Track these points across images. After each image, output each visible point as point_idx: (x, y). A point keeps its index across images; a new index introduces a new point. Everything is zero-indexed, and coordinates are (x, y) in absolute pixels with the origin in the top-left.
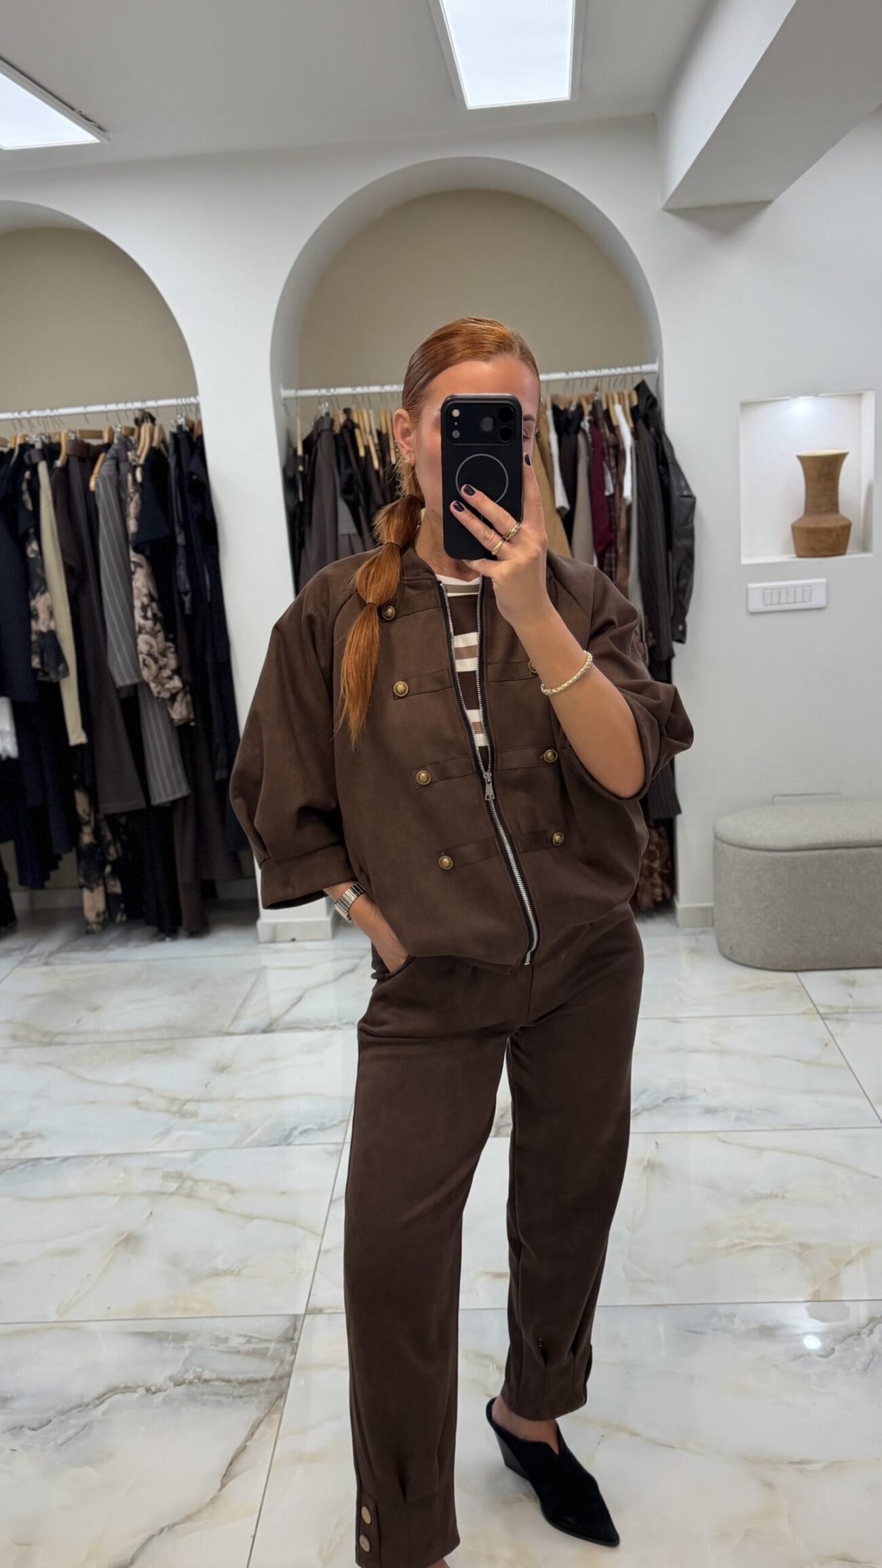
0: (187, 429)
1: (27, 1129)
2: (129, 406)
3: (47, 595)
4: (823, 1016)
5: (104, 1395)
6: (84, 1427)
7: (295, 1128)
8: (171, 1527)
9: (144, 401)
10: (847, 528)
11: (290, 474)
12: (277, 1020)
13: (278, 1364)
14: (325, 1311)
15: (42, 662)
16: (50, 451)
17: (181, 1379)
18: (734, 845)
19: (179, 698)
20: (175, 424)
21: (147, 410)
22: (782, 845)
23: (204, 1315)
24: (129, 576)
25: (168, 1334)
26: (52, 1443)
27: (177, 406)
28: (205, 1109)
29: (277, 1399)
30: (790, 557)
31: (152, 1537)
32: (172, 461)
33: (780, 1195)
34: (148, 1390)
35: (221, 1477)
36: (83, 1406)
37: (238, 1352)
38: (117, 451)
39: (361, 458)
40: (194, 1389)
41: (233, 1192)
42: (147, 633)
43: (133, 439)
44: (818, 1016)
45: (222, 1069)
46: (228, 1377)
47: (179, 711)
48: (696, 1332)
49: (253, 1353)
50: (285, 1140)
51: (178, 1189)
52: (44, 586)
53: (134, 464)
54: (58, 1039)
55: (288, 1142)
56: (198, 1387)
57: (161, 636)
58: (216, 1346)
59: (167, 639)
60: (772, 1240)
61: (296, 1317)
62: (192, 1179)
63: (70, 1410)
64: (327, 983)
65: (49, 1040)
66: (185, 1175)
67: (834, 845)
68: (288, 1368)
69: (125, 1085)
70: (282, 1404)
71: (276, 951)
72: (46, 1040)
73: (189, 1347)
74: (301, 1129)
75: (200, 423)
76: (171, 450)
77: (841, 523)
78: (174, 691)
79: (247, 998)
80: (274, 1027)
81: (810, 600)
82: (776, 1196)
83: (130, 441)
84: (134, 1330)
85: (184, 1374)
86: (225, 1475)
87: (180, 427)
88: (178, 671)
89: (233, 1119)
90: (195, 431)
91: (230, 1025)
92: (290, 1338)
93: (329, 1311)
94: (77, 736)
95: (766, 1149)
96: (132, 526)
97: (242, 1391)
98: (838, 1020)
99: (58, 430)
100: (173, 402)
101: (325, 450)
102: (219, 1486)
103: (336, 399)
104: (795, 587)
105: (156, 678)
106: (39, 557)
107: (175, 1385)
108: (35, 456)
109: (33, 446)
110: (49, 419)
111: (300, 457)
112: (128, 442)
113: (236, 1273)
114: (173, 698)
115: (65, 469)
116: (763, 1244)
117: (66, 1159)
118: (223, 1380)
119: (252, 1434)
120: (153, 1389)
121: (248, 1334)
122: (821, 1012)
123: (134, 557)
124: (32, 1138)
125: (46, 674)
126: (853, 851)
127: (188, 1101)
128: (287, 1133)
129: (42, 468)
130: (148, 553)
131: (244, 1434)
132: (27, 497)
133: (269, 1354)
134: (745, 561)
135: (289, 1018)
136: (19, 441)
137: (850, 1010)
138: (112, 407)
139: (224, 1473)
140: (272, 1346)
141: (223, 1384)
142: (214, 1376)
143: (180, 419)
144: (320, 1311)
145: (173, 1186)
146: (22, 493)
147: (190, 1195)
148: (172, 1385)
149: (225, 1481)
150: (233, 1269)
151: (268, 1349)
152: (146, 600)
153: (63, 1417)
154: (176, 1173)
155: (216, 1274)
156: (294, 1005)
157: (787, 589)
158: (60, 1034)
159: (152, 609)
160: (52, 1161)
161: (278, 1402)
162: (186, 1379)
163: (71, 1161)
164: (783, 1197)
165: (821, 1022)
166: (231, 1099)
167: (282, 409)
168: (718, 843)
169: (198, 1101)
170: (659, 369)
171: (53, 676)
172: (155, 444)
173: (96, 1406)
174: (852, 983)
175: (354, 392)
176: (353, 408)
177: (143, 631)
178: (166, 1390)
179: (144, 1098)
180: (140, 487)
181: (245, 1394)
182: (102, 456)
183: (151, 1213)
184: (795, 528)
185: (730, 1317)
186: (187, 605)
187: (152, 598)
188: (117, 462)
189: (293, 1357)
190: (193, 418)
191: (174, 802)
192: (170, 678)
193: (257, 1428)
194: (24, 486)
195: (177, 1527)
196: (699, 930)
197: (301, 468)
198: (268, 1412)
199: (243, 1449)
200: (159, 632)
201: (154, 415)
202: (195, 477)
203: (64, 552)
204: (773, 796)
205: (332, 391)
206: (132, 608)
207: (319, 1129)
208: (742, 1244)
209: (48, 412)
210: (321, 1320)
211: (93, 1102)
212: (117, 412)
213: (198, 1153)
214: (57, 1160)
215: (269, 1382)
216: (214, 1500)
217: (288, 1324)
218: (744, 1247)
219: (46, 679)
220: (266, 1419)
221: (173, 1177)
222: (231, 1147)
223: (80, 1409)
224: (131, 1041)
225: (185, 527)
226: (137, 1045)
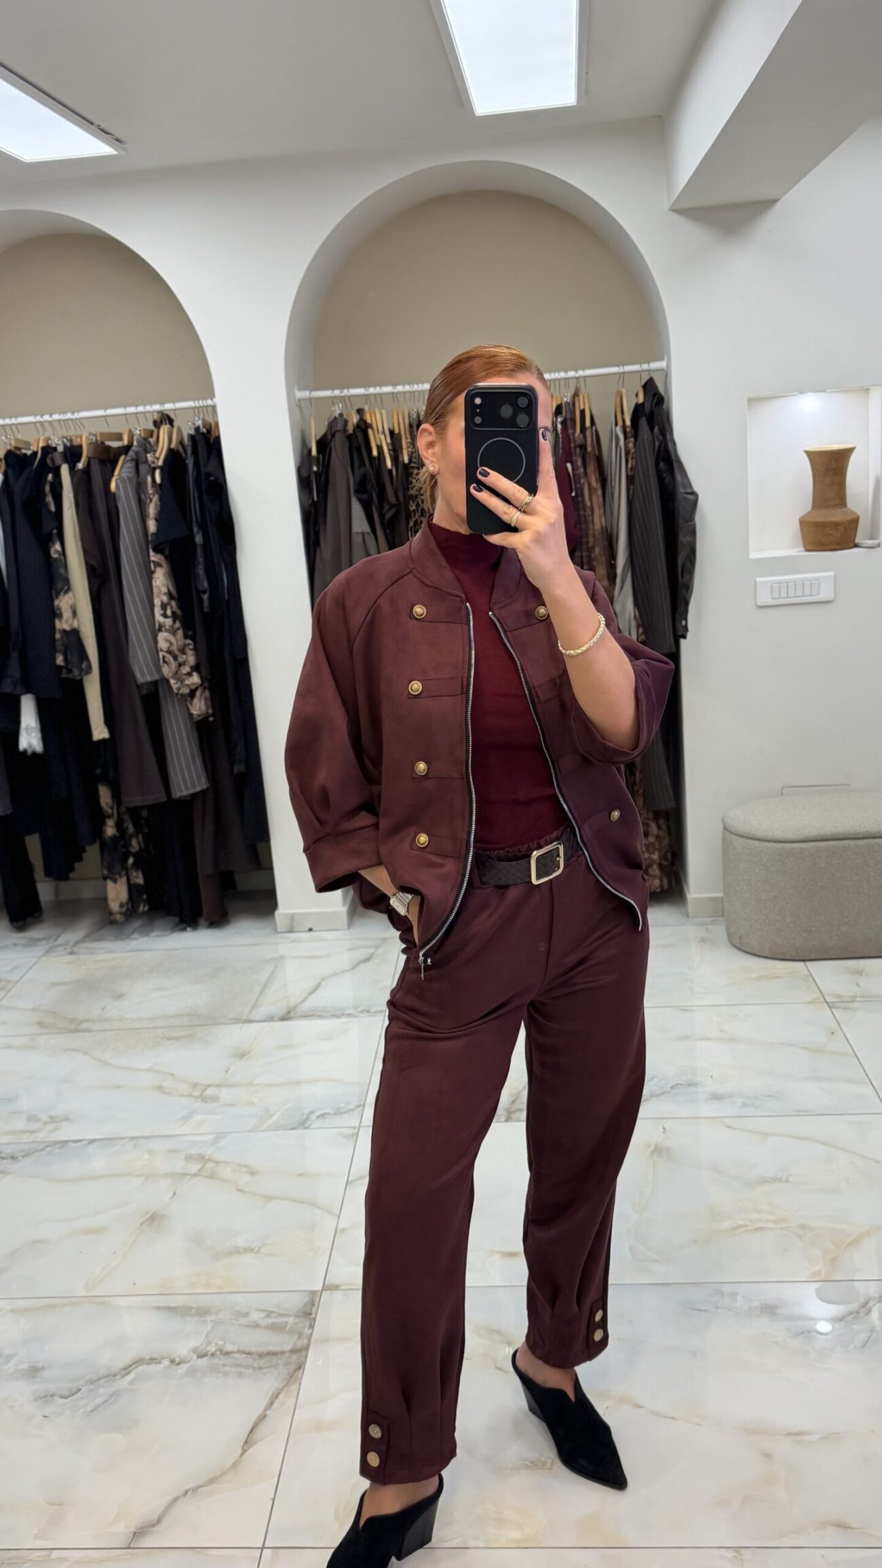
0: (205, 430)
1: (52, 1113)
2: (148, 408)
3: (70, 594)
4: (830, 1005)
5: (130, 1366)
6: (112, 1395)
7: (313, 1112)
8: (195, 1489)
9: (162, 403)
10: (855, 522)
11: (305, 474)
12: (295, 1007)
13: (296, 1338)
14: (341, 1288)
15: (66, 659)
16: (72, 454)
17: (204, 1351)
18: (742, 836)
19: (198, 693)
20: (193, 427)
21: (165, 412)
22: (790, 836)
23: (225, 1290)
24: (149, 575)
25: (191, 1308)
26: (82, 1410)
27: (194, 408)
28: (225, 1094)
29: (296, 1370)
30: (797, 551)
31: (177, 1499)
32: (190, 462)
33: (784, 1179)
34: (172, 1361)
35: (242, 1444)
36: (111, 1376)
37: (257, 1326)
38: (137, 453)
39: (374, 458)
40: (215, 1361)
41: (253, 1173)
42: (166, 631)
43: (152, 440)
44: (825, 1004)
45: (242, 1055)
46: (248, 1350)
47: (199, 707)
48: (701, 1310)
49: (273, 1328)
50: (303, 1124)
51: (200, 1170)
52: (67, 586)
53: (153, 465)
54: (83, 1026)
55: (306, 1125)
56: (220, 1359)
57: (180, 633)
58: (237, 1320)
59: (186, 637)
60: (775, 1222)
61: (314, 1292)
62: (213, 1161)
63: (99, 1379)
64: (343, 972)
65: (75, 1027)
66: (207, 1157)
67: (842, 837)
68: (306, 1341)
69: (148, 1070)
70: (300, 1375)
71: (294, 941)
72: (72, 1027)
73: (211, 1321)
74: (318, 1113)
75: (217, 424)
76: (189, 452)
77: (850, 517)
78: (193, 687)
79: (265, 986)
80: (292, 1014)
81: (818, 594)
82: (780, 1180)
83: (150, 443)
84: (161, 1305)
85: (207, 1346)
86: (246, 1442)
87: (197, 429)
88: (196, 668)
89: (252, 1104)
90: (213, 433)
91: (250, 1012)
92: (308, 1313)
93: (344, 1288)
94: (100, 732)
95: (773, 1134)
96: (152, 526)
97: (262, 1362)
98: (845, 1009)
99: (79, 433)
100: (190, 404)
101: (339, 451)
102: (240, 1452)
103: (350, 399)
104: (803, 581)
105: (176, 675)
106: (62, 557)
107: (198, 1357)
108: (58, 459)
109: (55, 449)
110: (70, 422)
111: (314, 457)
112: (147, 445)
113: (255, 1251)
114: (192, 693)
115: (87, 471)
116: (766, 1225)
117: (92, 1142)
118: (243, 1352)
119: (272, 1403)
120: (177, 1360)
121: (269, 1309)
122: (828, 1000)
123: (154, 557)
124: (61, 1121)
125: (70, 671)
126: (861, 842)
127: (210, 1086)
128: (304, 1117)
129: (65, 470)
130: (167, 553)
131: (264, 1404)
132: (49, 499)
133: (288, 1328)
134: (753, 555)
135: (306, 1006)
136: (42, 444)
137: (858, 999)
138: (131, 410)
139: (245, 1440)
140: (291, 1320)
141: (244, 1356)
142: (236, 1349)
143: (197, 421)
144: (335, 1288)
145: (195, 1168)
146: (45, 496)
147: (212, 1176)
148: (195, 1358)
149: (245, 1447)
150: (253, 1247)
151: (287, 1323)
152: (165, 599)
153: (92, 1387)
154: (199, 1155)
155: (237, 1251)
156: (310, 994)
157: (795, 582)
158: (86, 1021)
159: (171, 607)
160: (79, 1144)
161: (296, 1373)
162: (209, 1351)
163: (97, 1143)
164: (787, 1181)
165: (828, 1009)
166: (250, 1084)
167: (297, 410)
168: (727, 833)
169: (218, 1086)
170: (667, 367)
171: (76, 673)
172: (173, 446)
173: (123, 1376)
174: (860, 973)
175: (367, 393)
176: (366, 408)
177: (163, 629)
178: (189, 1362)
179: (167, 1084)
180: (160, 488)
181: (264, 1366)
182: (122, 458)
183: (175, 1194)
184: (803, 522)
185: (733, 1296)
186: (206, 604)
187: (171, 597)
188: (137, 463)
189: (310, 1331)
190: (210, 419)
191: (194, 796)
192: (189, 674)
193: (276, 1398)
194: (47, 488)
195: (200, 1490)
196: (710, 919)
197: (315, 468)
198: (287, 1384)
199: (263, 1417)
200: (178, 629)
201: (172, 416)
202: (212, 478)
203: (86, 552)
204: (783, 788)
205: (345, 392)
206: (152, 606)
207: (335, 1114)
208: (746, 1226)
209: (69, 416)
210: (338, 1295)
211: (118, 1087)
212: (136, 414)
213: (219, 1136)
214: (83, 1143)
215: (287, 1354)
216: (235, 1465)
217: (307, 1299)
218: (749, 1228)
219: (70, 676)
220: (285, 1389)
221: (195, 1159)
222: (250, 1131)
223: (108, 1379)
224: (154, 1028)
225: (203, 527)
226: (160, 1031)
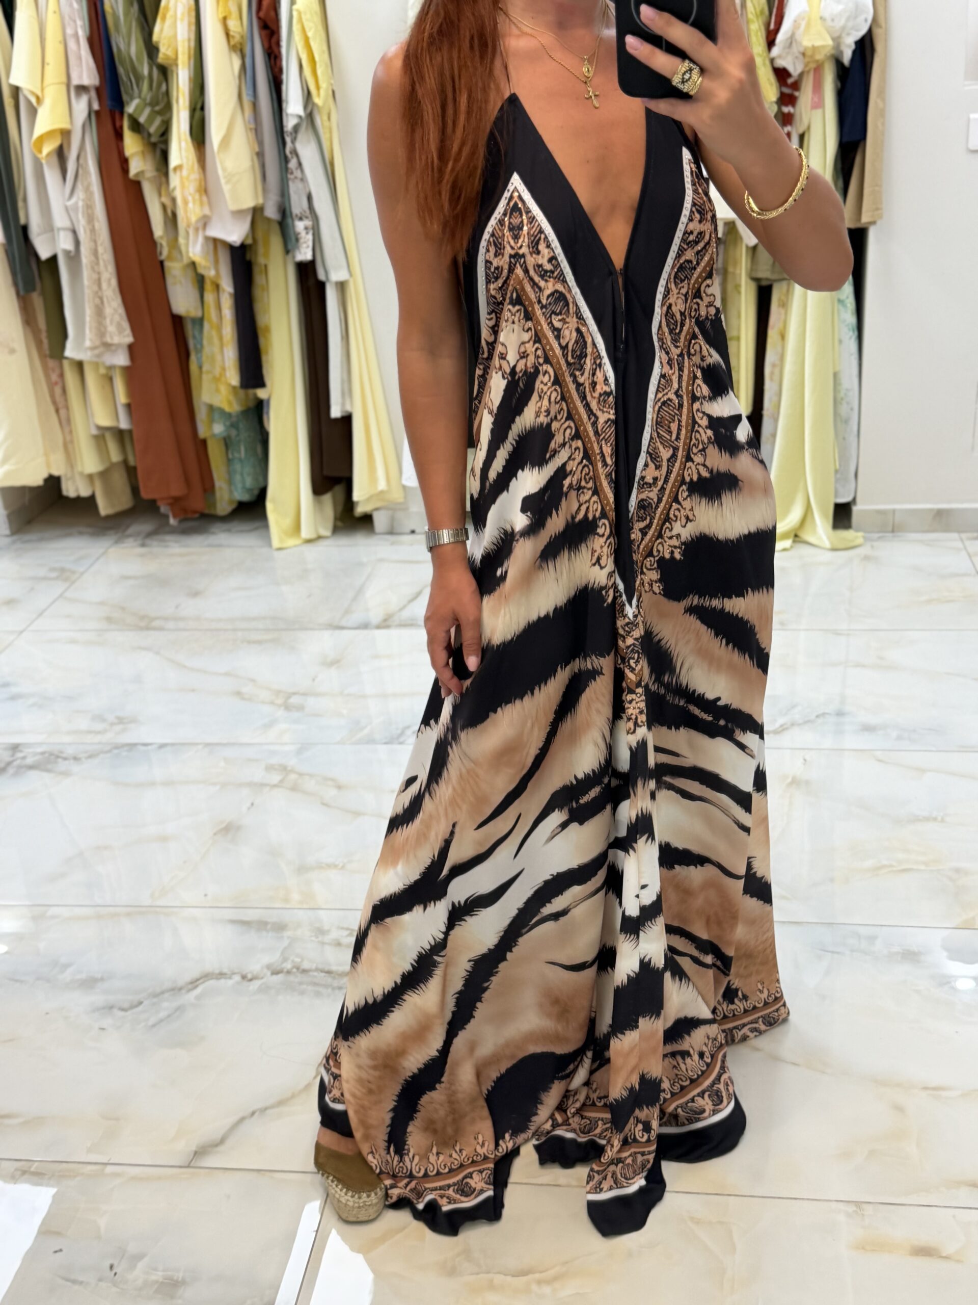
1: (122, 714)
5: (198, 980)
6: (176, 1010)
7: (408, 727)
8: (266, 1111)
12: (392, 615)
17: (279, 968)
23: (305, 906)
25: (266, 923)
26: (144, 1024)
28: (310, 703)
31: (242, 1119)
34: (244, 977)
36: (176, 991)
37: (339, 944)
40: (291, 978)
41: (339, 787)
45: (331, 663)
46: (327, 968)
50: (397, 738)
51: (281, 781)
55: (400, 741)
56: (296, 976)
62: (296, 773)
63: (162, 993)
66: (289, 768)
69: (227, 674)
71: (394, 544)
72: (142, 624)
73: (288, 937)
79: (360, 591)
80: (390, 622)
82: (935, 819)
84: (231, 918)
85: (282, 963)
89: (341, 715)
91: (342, 619)
107: (272, 974)
113: (340, 867)
116: (915, 867)
117: (162, 746)
118: (322, 971)
120: (249, 976)
121: (351, 927)
124: (128, 723)
127: (294, 694)
128: (398, 732)
135: (405, 614)
141: (323, 974)
142: (314, 966)
145: (276, 778)
147: (294, 788)
148: (269, 973)
150: (337, 863)
153: (155, 1000)
155: (319, 867)
156: (410, 601)
158: (158, 618)
160: (150, 747)
162: (284, 968)
163: (168, 748)
166: (340, 694)
169: (304, 694)
173: (189, 990)
178: (262, 978)
179: (247, 690)
183: (252, 804)
185: (872, 939)
195: (269, 1110)
214: (153, 746)
216: (308, 1087)
221: (276, 769)
222: (338, 743)
223: (173, 993)
224: (235, 630)
226: (240, 634)
